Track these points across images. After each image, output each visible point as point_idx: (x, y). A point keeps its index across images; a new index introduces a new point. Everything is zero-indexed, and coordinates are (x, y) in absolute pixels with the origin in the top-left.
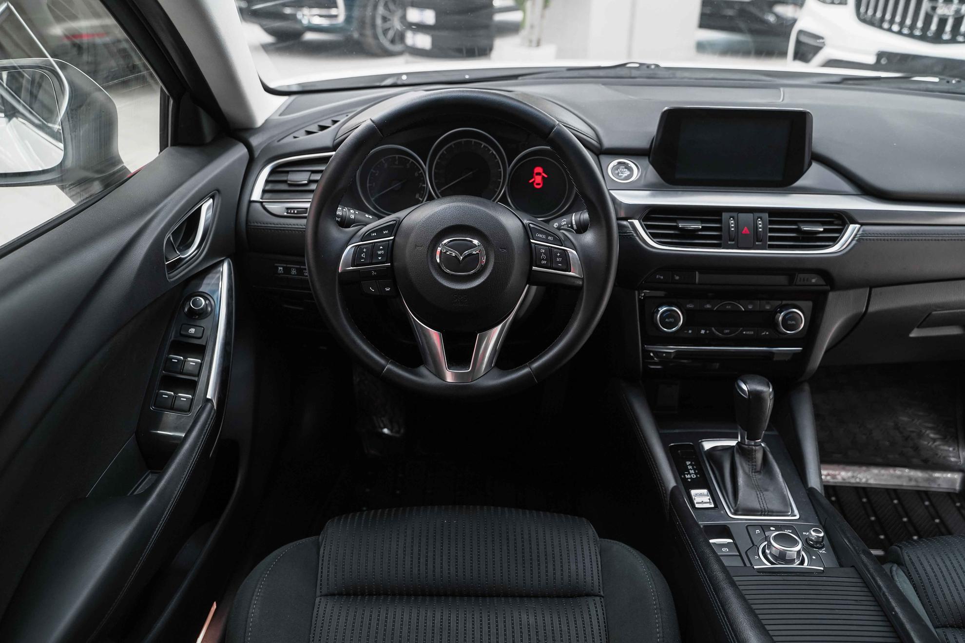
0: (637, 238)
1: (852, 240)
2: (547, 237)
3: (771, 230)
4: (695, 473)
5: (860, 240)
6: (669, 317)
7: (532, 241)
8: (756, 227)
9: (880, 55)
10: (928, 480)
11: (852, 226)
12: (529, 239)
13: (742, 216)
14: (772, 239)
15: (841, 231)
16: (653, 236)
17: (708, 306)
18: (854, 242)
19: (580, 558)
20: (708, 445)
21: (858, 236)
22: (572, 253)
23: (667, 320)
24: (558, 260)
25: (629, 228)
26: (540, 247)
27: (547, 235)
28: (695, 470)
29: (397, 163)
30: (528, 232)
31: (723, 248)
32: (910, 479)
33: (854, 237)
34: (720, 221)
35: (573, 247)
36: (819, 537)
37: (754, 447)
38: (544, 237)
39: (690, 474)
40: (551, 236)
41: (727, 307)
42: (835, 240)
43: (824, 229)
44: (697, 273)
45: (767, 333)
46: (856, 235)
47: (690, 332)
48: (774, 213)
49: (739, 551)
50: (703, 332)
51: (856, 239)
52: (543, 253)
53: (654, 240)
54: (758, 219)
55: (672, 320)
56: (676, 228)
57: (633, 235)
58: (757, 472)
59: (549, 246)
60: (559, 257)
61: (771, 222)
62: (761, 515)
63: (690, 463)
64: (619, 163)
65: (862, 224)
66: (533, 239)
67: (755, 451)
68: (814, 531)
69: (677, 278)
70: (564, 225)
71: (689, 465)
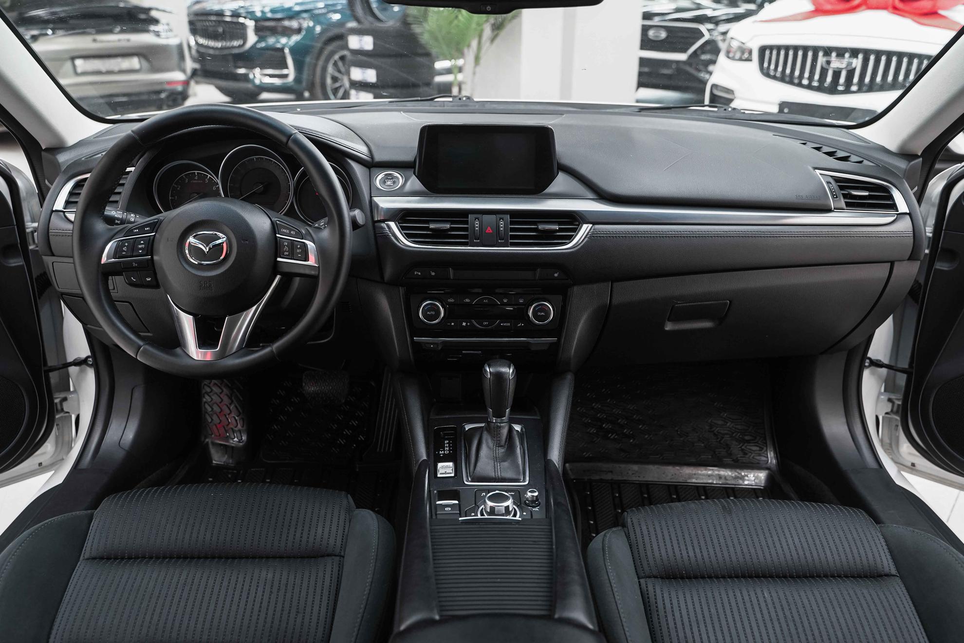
0: (392, 238)
1: (585, 238)
2: (290, 232)
3: (512, 230)
4: (449, 450)
5: (592, 237)
6: (429, 310)
7: (278, 235)
8: (498, 227)
9: (783, 105)
10: (736, 478)
11: (585, 226)
12: (275, 234)
13: (486, 218)
14: (513, 237)
15: (576, 230)
16: (408, 236)
17: (467, 300)
18: (586, 239)
19: (328, 523)
20: (468, 427)
21: (590, 234)
22: (310, 244)
23: (428, 313)
24: (298, 251)
25: (385, 228)
26: (284, 240)
27: (290, 230)
28: (449, 447)
29: (196, 178)
30: (275, 228)
31: (470, 246)
32: (720, 477)
33: (587, 235)
34: (466, 222)
35: (312, 240)
36: (533, 496)
37: (499, 424)
38: (288, 231)
39: (444, 451)
40: (294, 231)
41: (484, 301)
42: (570, 238)
43: (559, 228)
44: (450, 269)
45: (523, 325)
46: (588, 233)
47: (453, 324)
48: (514, 214)
49: (460, 511)
50: (464, 324)
51: (588, 236)
52: (285, 245)
53: (409, 240)
54: (500, 220)
55: (433, 313)
56: (427, 229)
57: (388, 235)
58: (501, 446)
59: (291, 240)
60: (299, 248)
61: (512, 223)
62: (494, 482)
63: (448, 441)
64: (386, 175)
65: (594, 224)
66: (279, 234)
67: (500, 427)
68: (530, 492)
69: (433, 274)
70: (323, 225)
71: (447, 443)
